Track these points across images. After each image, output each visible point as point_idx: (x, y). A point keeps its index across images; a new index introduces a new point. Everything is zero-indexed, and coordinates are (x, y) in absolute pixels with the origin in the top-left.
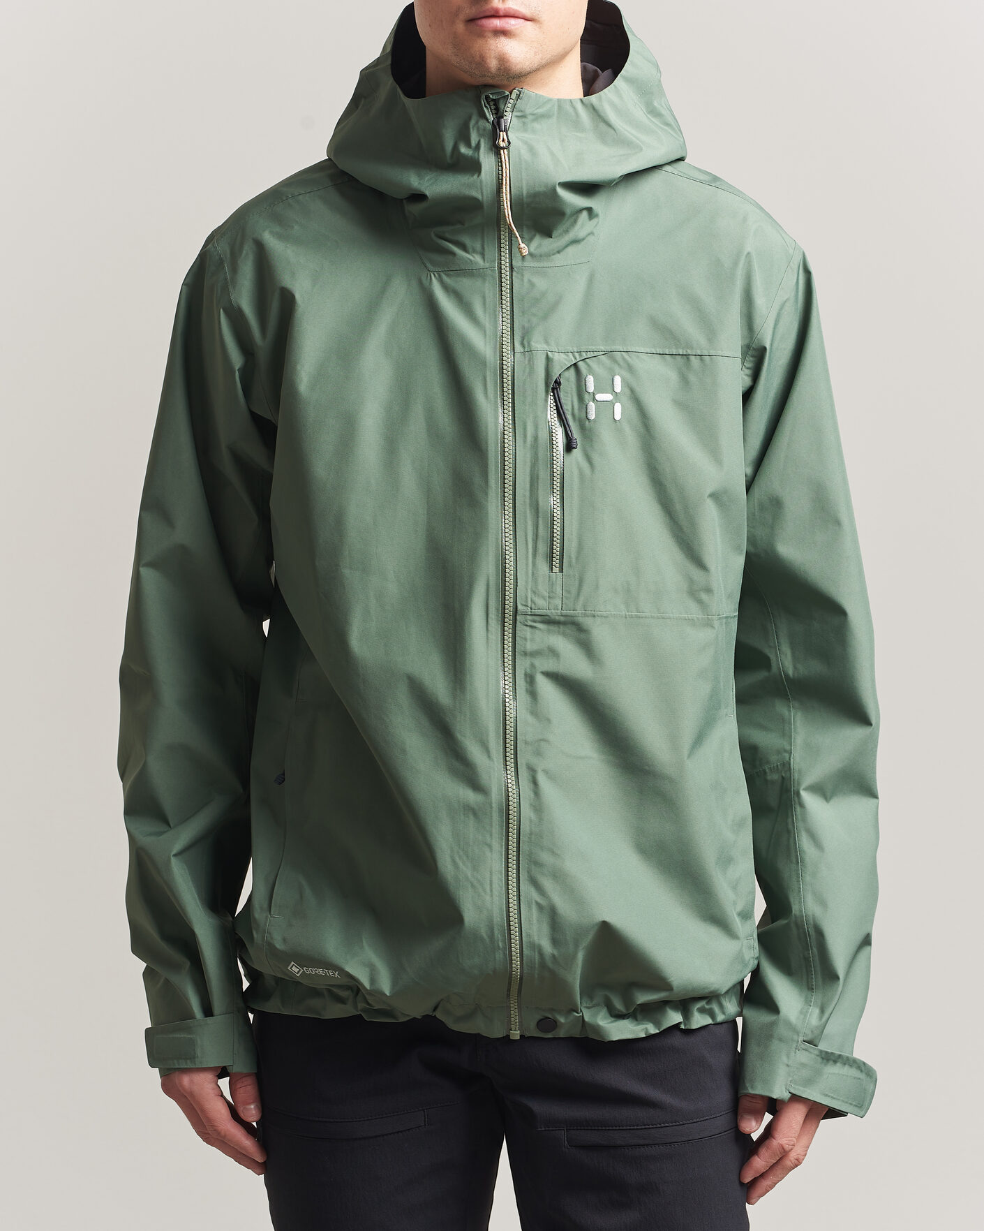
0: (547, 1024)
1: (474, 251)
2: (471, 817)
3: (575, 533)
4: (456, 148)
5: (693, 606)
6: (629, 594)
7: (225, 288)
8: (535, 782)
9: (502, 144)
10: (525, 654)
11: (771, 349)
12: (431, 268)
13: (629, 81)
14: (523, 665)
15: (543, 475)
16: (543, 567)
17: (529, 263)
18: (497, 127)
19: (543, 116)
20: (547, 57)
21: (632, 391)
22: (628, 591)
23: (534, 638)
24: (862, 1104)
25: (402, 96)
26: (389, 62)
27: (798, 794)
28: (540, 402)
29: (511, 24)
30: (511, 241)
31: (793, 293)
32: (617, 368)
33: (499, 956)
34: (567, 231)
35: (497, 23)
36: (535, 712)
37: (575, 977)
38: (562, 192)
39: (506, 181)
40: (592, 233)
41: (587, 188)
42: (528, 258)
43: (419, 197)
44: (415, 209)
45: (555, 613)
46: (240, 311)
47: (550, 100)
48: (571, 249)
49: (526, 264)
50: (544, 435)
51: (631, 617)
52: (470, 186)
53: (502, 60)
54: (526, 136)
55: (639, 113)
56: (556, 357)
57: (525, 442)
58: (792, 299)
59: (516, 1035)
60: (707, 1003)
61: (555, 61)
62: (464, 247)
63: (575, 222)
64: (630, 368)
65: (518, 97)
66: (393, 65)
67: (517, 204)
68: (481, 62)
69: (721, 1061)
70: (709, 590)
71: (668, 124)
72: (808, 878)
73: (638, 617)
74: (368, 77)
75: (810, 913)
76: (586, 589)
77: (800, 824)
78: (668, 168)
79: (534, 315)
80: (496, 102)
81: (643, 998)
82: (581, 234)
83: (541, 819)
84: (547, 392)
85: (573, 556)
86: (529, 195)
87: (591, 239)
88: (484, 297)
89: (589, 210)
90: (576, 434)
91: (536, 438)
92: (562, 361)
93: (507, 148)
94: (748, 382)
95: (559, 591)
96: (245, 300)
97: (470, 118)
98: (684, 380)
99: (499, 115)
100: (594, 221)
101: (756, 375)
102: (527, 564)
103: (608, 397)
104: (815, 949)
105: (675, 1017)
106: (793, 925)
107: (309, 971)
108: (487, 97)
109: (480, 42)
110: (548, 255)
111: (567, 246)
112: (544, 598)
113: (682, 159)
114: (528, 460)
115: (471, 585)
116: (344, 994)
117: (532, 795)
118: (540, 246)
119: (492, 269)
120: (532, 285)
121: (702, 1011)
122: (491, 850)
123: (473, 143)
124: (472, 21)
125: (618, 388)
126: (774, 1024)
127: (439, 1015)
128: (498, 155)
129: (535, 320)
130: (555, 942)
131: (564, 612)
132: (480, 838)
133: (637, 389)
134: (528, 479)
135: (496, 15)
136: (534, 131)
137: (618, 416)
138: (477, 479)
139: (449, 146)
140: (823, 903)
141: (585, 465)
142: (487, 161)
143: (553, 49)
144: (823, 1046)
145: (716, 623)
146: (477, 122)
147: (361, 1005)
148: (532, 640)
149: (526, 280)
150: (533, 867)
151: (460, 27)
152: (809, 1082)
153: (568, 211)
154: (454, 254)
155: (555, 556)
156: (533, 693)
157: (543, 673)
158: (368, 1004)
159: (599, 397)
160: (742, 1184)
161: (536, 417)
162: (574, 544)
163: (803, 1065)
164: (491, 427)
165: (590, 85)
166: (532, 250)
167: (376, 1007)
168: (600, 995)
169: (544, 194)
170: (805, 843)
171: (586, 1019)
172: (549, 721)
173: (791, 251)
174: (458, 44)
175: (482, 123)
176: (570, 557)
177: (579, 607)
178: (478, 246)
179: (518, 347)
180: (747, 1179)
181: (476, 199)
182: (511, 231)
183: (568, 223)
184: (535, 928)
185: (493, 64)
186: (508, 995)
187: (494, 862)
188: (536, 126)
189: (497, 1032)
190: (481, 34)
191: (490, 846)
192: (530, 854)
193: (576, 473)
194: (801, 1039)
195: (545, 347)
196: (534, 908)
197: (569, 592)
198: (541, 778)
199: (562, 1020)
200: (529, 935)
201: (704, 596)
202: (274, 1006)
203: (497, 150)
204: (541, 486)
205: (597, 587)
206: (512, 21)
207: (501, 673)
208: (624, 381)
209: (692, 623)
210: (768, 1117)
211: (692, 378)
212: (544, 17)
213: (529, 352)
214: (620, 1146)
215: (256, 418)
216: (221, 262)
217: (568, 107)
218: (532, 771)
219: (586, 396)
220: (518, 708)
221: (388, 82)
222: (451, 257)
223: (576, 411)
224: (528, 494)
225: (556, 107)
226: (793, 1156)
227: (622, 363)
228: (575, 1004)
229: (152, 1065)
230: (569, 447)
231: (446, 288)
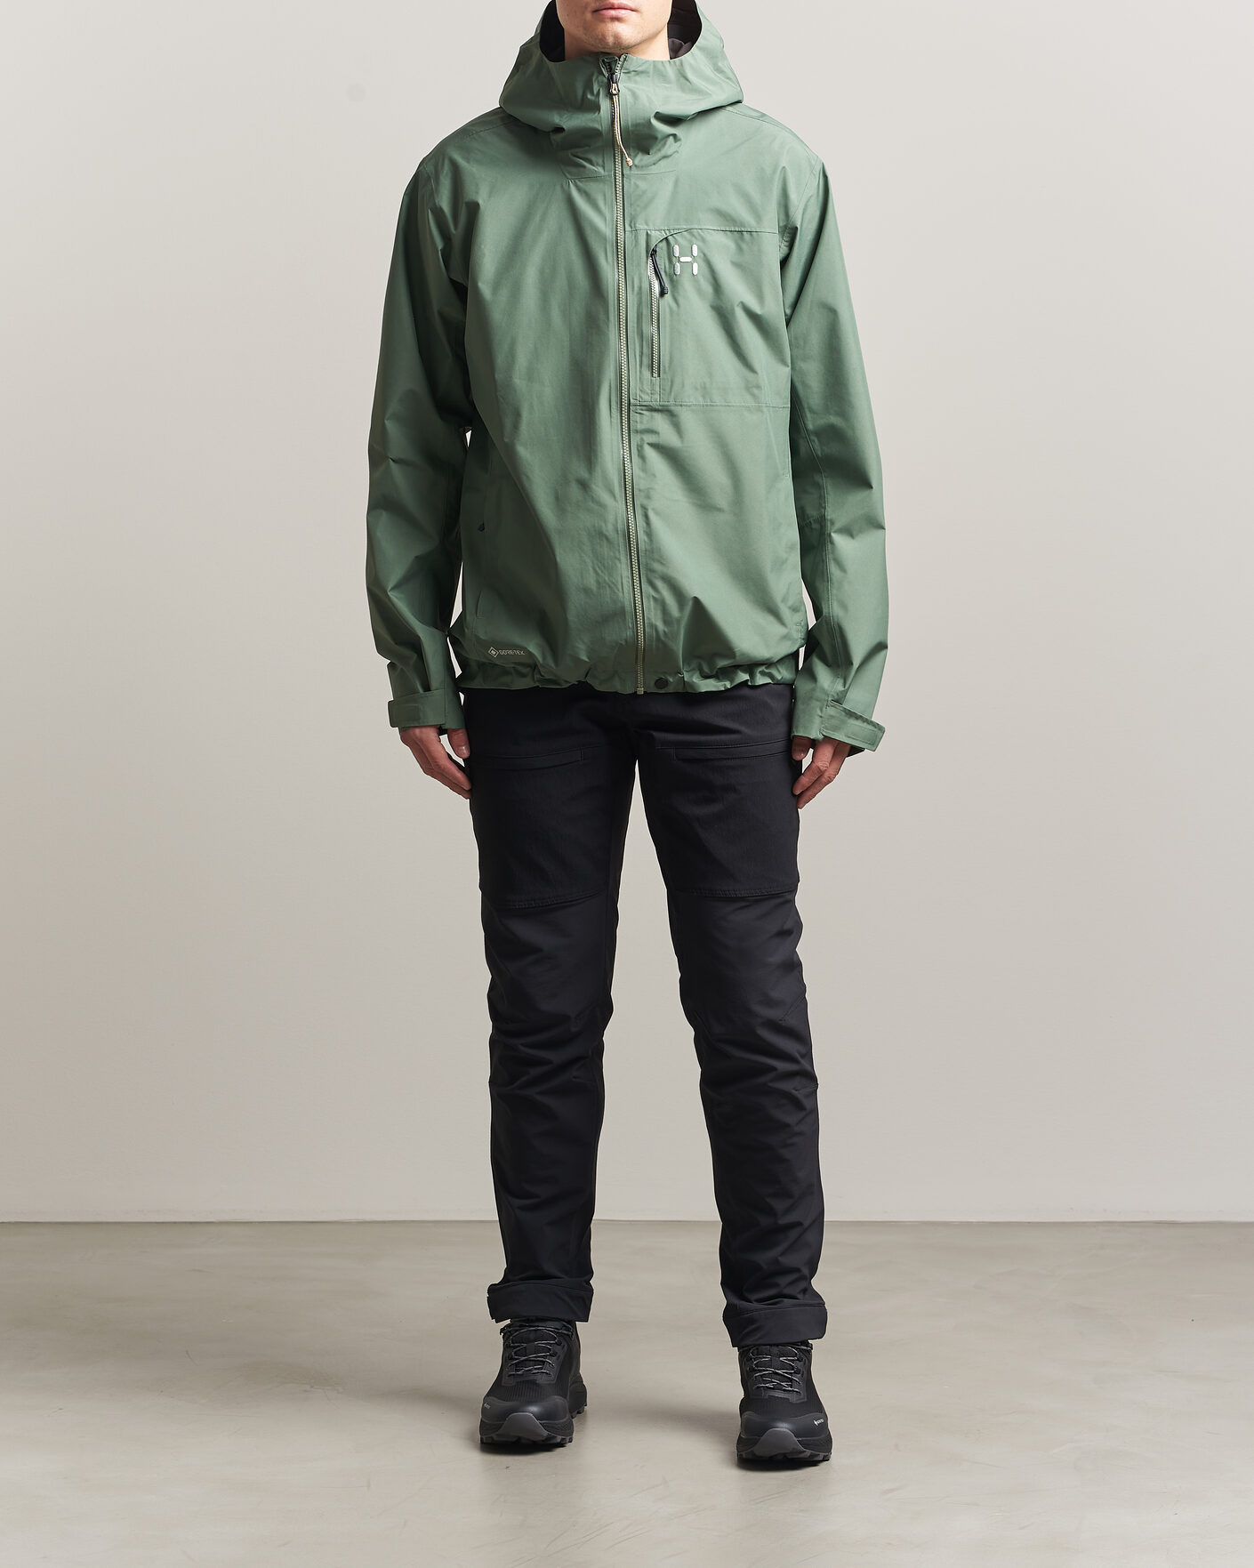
0: (661, 683)
1: (598, 165)
2: (605, 541)
3: (667, 352)
4: (584, 95)
5: (748, 397)
6: (705, 392)
7: (432, 195)
8: (646, 517)
9: (614, 92)
10: (637, 431)
11: (801, 228)
12: (569, 177)
13: (701, 49)
14: (635, 439)
15: (646, 312)
16: (647, 374)
17: (634, 171)
18: (611, 80)
19: (642, 72)
20: (646, 35)
21: (705, 255)
22: (705, 388)
23: (642, 420)
24: (874, 744)
25: (547, 61)
26: (538, 40)
27: (830, 535)
28: (643, 264)
29: (622, 13)
30: (622, 157)
31: (816, 191)
32: (695, 241)
33: (629, 633)
34: (659, 150)
35: (613, 13)
36: (644, 470)
37: (679, 647)
38: (655, 122)
39: (617, 115)
40: (677, 152)
41: (674, 121)
42: (633, 168)
43: (560, 130)
44: (558, 137)
45: (655, 404)
46: (441, 209)
47: (646, 61)
48: (663, 163)
49: (632, 172)
50: (645, 286)
51: (707, 406)
52: (594, 121)
53: (617, 37)
54: (631, 85)
55: (708, 70)
56: (653, 234)
57: (633, 290)
58: (815, 196)
59: (641, 691)
60: (766, 668)
61: (651, 38)
62: (591, 162)
63: (665, 144)
64: (703, 240)
65: (625, 59)
66: (541, 42)
67: (625, 133)
68: (603, 39)
69: (779, 706)
70: (758, 387)
71: (728, 78)
72: (834, 591)
73: (711, 405)
74: (525, 51)
75: (835, 614)
76: (676, 388)
77: (831, 556)
78: (729, 108)
79: (638, 206)
80: (610, 64)
81: (722, 663)
82: (669, 153)
83: (651, 541)
84: (647, 257)
85: (667, 365)
86: (632, 125)
87: (676, 155)
88: (605, 195)
89: (674, 136)
90: (667, 285)
91: (640, 288)
92: (657, 236)
93: (618, 94)
94: (785, 250)
95: (658, 389)
96: (445, 203)
97: (593, 75)
98: (740, 249)
99: (612, 72)
100: (678, 143)
101: (791, 246)
102: (636, 372)
103: (689, 259)
104: (839, 639)
105: (744, 677)
106: (824, 624)
107: (503, 653)
108: (603, 61)
109: (602, 25)
110: (647, 166)
111: (660, 160)
112: (647, 394)
113: (739, 102)
114: (635, 303)
115: (599, 387)
116: (524, 670)
117: (645, 525)
118: (641, 160)
119: (610, 176)
120: (637, 186)
121: (763, 673)
122: (620, 563)
123: (595, 92)
124: (596, 11)
125: (695, 253)
126: (813, 690)
127: (589, 680)
128: (612, 99)
129: (638, 209)
130: (666, 622)
131: (661, 403)
132: (612, 554)
133: (708, 254)
134: (636, 315)
135: (613, 7)
136: (636, 82)
137: (695, 272)
138: (602, 316)
139: (580, 92)
140: (844, 607)
141: (674, 305)
142: (604, 104)
143: (650, 30)
144: (846, 706)
145: (765, 410)
146: (597, 77)
147: (537, 676)
148: (641, 423)
149: (632, 183)
150: (649, 573)
151: (589, 16)
152: (836, 728)
153: (659, 136)
154: (584, 167)
155: (654, 366)
156: (642, 456)
157: (649, 444)
158: (542, 676)
159: (682, 259)
160: (794, 795)
161: (640, 274)
162: (667, 358)
163: (832, 717)
164: (610, 280)
165: (675, 52)
166: (636, 162)
167: (547, 678)
168: (694, 664)
169: (643, 125)
170: (833, 569)
171: (686, 679)
172: (654, 476)
173: (813, 163)
174: (587, 27)
175: (601, 78)
176: (664, 366)
177: (672, 399)
178: (600, 162)
179: (628, 228)
180: (798, 792)
181: (597, 130)
182: (622, 152)
183: (660, 145)
184: (652, 614)
185: (610, 40)
186: (636, 662)
187: (623, 569)
188: (637, 78)
189: (629, 691)
190: (603, 20)
191: (619, 560)
192: (647, 564)
193: (667, 310)
194: (830, 699)
195: (646, 227)
196: (651, 599)
197: (664, 390)
198: (651, 515)
199: (671, 680)
200: (648, 618)
201: (756, 391)
202: (478, 684)
203: (611, 96)
204: (644, 318)
205: (683, 386)
206: (623, 12)
207: (621, 445)
208: (699, 249)
209: (748, 409)
210: (811, 751)
211: (744, 246)
212: (644, 9)
213: (635, 231)
214: (712, 760)
215: (453, 282)
216: (429, 178)
217: (660, 66)
218: (645, 509)
219: (674, 259)
220: (635, 468)
221: (537, 53)
222: (582, 169)
223: (667, 269)
224: (635, 325)
225: (652, 67)
226: (826, 774)
227: (697, 235)
228: (678, 667)
229: (393, 725)
230: (662, 293)
231: (579, 189)
